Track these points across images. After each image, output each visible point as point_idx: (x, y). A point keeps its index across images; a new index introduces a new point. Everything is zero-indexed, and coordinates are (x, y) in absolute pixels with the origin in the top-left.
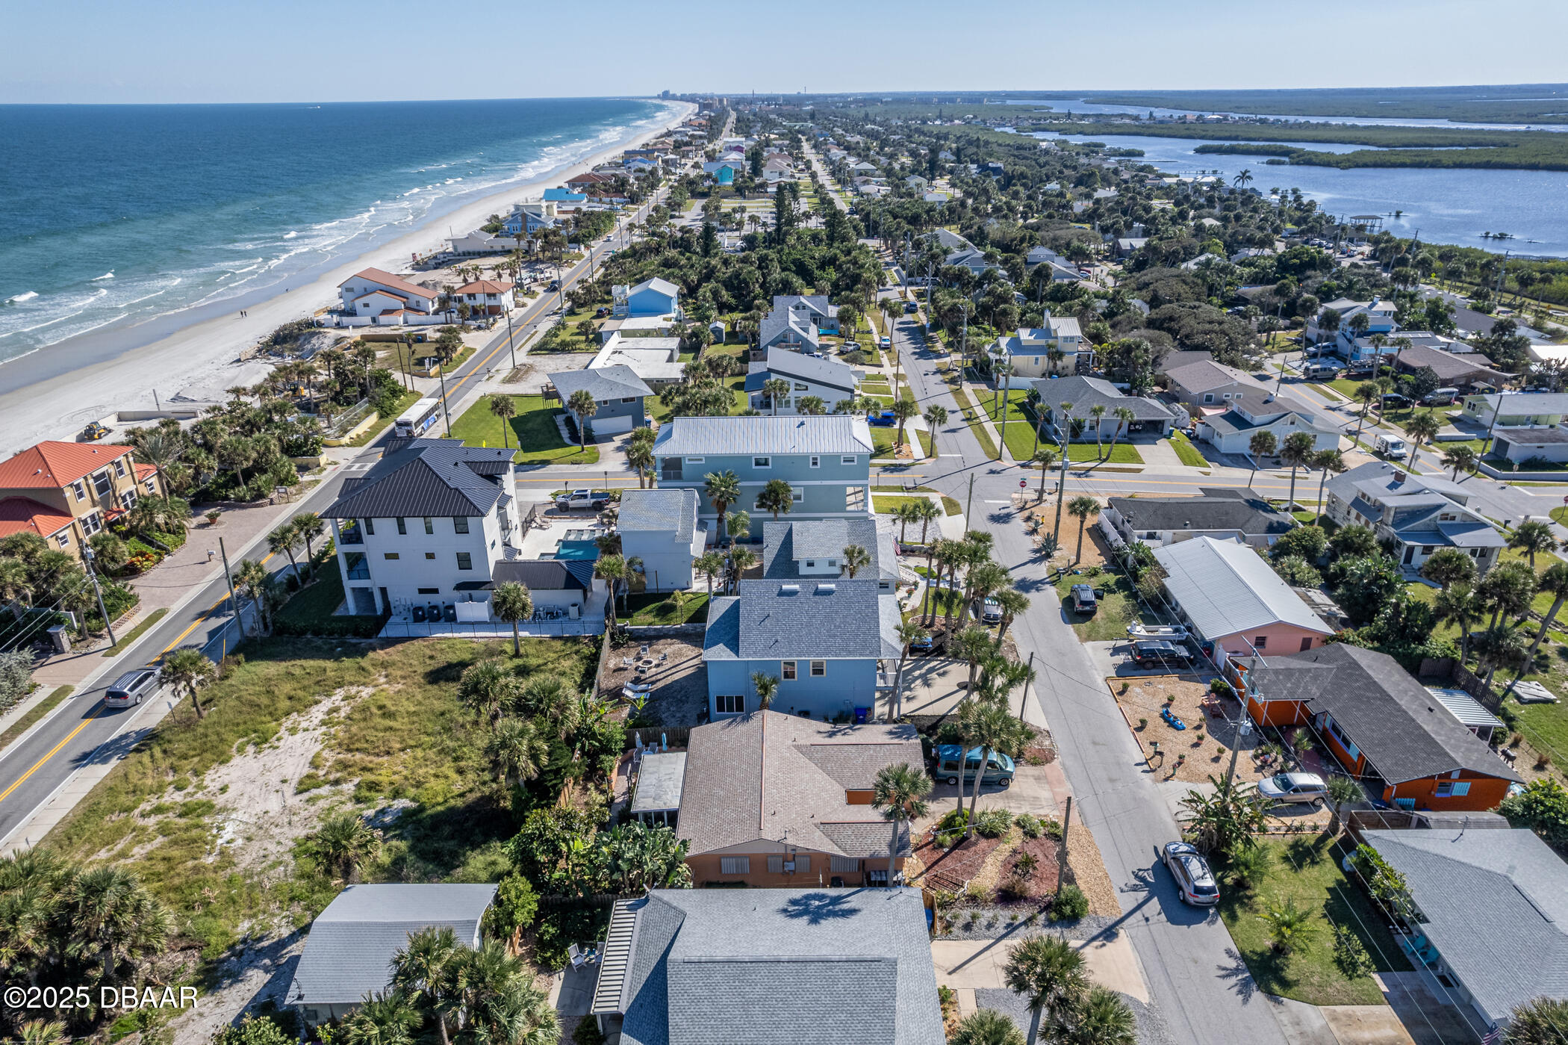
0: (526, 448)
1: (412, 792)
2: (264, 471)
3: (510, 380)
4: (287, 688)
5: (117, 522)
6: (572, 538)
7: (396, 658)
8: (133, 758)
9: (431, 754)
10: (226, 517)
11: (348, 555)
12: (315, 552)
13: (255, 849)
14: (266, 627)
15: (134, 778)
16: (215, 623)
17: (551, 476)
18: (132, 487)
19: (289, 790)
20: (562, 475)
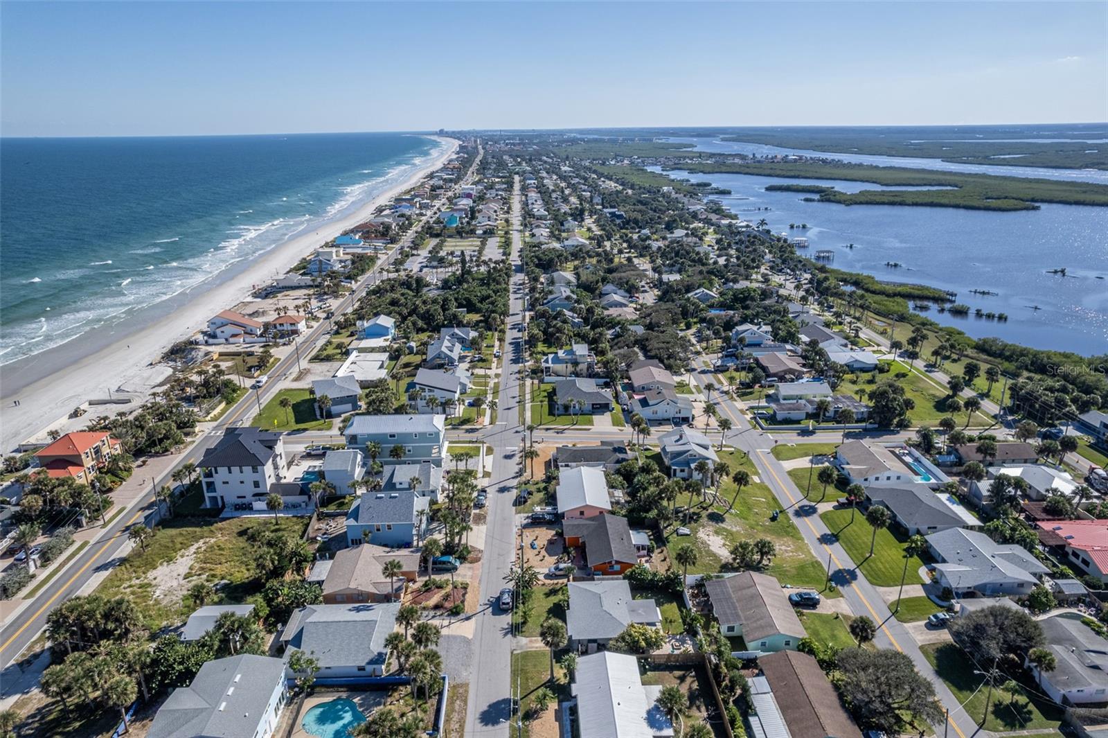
0: (297, 422)
1: (229, 577)
2: (168, 439)
3: (297, 379)
4: (180, 539)
5: (102, 468)
6: (310, 470)
7: (226, 526)
8: (118, 568)
9: (237, 564)
10: (151, 461)
11: (207, 483)
12: (192, 479)
13: (168, 599)
14: (170, 514)
15: (120, 575)
16: (148, 512)
17: (308, 437)
18: (109, 451)
19: (181, 578)
20: (312, 437)
